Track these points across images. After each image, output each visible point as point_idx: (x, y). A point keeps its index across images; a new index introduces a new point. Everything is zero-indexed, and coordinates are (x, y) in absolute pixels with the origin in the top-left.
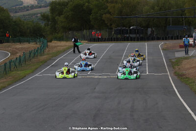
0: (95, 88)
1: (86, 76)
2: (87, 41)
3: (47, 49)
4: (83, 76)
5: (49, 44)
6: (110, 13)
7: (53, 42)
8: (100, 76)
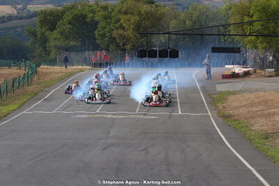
0: (109, 132)
1: (94, 114)
2: (89, 67)
3: (36, 77)
4: (91, 114)
5: (38, 69)
6: (123, 28)
7: (42, 67)
8: (114, 115)
